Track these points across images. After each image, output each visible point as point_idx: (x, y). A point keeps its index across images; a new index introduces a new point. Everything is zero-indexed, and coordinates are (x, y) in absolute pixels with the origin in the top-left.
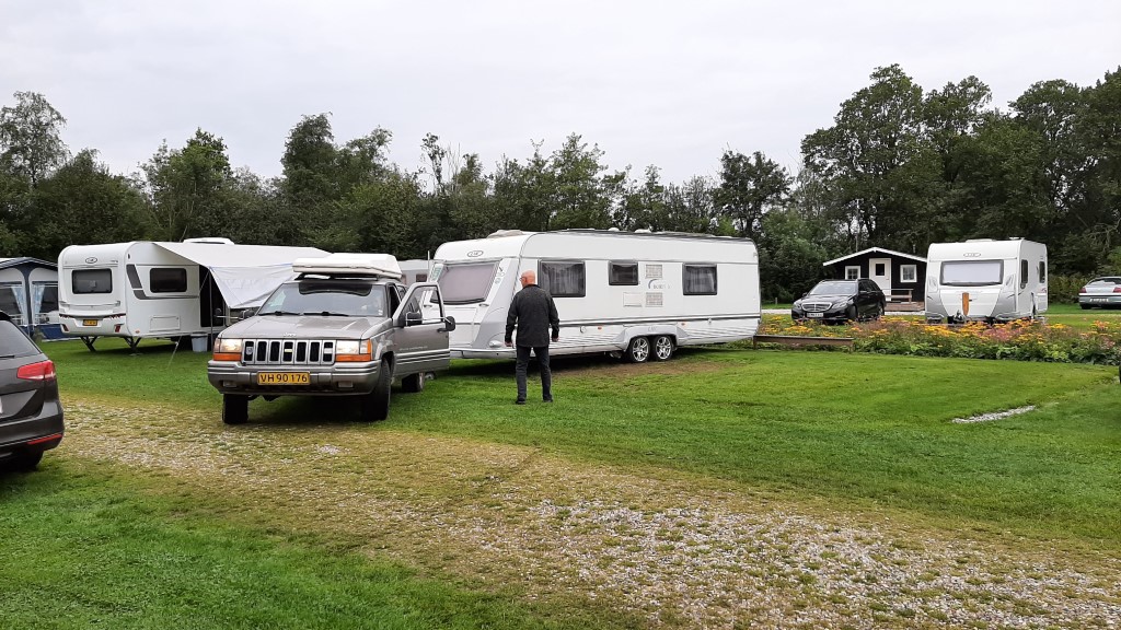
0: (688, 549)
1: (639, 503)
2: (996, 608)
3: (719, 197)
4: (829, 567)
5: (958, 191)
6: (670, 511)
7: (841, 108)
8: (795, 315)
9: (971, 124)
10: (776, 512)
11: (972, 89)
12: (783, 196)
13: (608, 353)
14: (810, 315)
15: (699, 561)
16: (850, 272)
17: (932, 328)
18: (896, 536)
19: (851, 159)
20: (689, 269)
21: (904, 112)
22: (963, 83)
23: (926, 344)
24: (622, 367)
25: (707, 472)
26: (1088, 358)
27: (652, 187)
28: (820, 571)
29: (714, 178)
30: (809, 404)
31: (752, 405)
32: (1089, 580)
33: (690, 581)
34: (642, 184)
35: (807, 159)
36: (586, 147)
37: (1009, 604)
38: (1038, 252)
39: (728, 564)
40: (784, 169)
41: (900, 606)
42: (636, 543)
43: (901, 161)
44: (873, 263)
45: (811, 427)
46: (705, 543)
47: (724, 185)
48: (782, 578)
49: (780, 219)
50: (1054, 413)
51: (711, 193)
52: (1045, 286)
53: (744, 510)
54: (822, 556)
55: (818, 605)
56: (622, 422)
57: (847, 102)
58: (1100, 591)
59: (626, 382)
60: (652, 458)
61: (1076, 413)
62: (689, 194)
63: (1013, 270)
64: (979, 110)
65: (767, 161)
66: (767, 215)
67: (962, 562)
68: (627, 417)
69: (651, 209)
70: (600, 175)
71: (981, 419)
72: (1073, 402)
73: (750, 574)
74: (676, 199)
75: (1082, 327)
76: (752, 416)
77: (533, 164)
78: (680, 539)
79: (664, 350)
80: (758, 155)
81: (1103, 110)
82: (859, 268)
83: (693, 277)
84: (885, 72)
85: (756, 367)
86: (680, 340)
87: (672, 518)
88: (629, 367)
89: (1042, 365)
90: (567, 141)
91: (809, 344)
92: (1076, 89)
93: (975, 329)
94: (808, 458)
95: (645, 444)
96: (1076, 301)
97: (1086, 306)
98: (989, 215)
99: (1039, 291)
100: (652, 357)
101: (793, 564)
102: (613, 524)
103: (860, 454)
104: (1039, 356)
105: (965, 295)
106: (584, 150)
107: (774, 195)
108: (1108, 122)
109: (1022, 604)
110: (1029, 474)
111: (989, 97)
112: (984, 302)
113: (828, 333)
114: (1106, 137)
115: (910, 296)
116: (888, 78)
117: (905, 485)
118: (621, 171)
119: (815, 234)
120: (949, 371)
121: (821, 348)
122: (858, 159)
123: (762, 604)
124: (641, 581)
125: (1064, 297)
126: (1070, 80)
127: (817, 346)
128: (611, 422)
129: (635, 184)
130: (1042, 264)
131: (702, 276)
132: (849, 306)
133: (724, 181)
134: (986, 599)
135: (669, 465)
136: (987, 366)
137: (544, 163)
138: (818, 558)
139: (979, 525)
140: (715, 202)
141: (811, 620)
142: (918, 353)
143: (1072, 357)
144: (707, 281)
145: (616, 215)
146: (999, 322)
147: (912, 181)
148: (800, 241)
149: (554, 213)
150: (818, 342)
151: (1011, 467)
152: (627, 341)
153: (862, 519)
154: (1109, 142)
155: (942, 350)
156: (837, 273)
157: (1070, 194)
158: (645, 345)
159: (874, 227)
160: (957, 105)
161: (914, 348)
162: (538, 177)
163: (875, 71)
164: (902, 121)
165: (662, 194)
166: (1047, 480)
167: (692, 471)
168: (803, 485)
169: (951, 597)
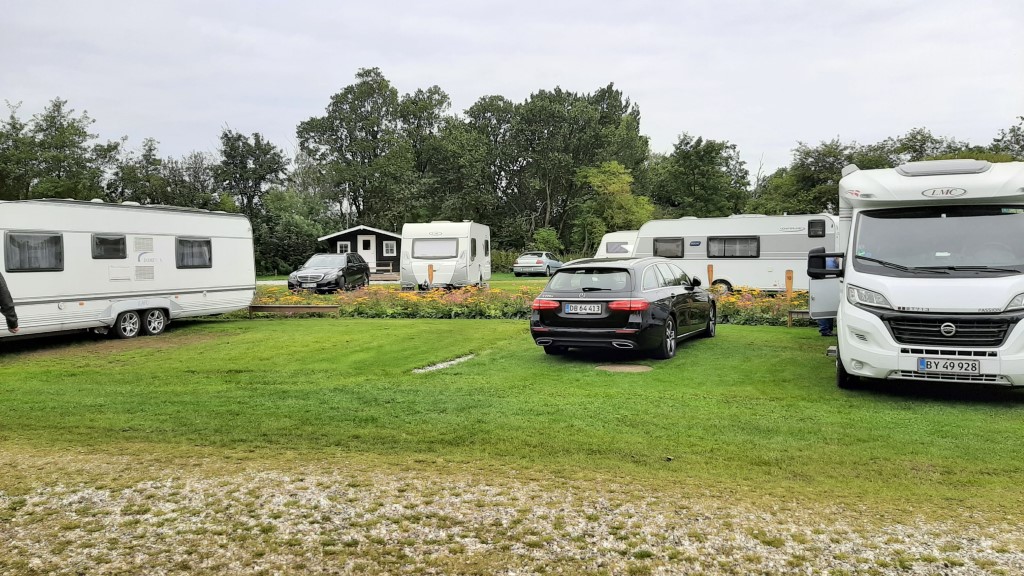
0: (155, 520)
1: (107, 481)
2: (424, 525)
3: (219, 173)
4: (290, 515)
5: (428, 180)
6: (140, 486)
7: (331, 101)
8: (291, 286)
9: (436, 125)
10: (248, 470)
11: (436, 96)
12: (281, 176)
13: (92, 329)
14: (304, 286)
15: (165, 530)
16: (341, 247)
17: (404, 295)
18: (353, 477)
19: (342, 146)
20: (182, 243)
21: (384, 109)
22: (430, 91)
23: (399, 308)
24: (108, 343)
25: (185, 441)
26: (515, 315)
27: (149, 158)
28: (281, 520)
29: (215, 155)
30: (294, 366)
31: (240, 372)
32: (495, 490)
33: (153, 551)
34: (138, 155)
35: (302, 144)
36: (72, 113)
37: (434, 520)
38: (483, 232)
39: (194, 528)
40: (281, 151)
41: (347, 538)
42: (98, 522)
43: (382, 151)
44: (361, 239)
45: (294, 388)
46: (173, 511)
47: (224, 162)
48: (245, 532)
49: (280, 197)
50: (486, 360)
51: (211, 169)
52: (488, 258)
53: (218, 473)
54: (285, 505)
55: (275, 551)
56: (101, 400)
57: (337, 96)
58: (501, 498)
59: (110, 359)
60: (127, 434)
61: (502, 358)
62: (188, 169)
63: (465, 246)
64: (442, 114)
65: (265, 142)
66: (267, 192)
67: (403, 491)
68: (107, 395)
69: (149, 181)
70: (89, 143)
71: (433, 368)
72: (501, 350)
73: (215, 534)
74: (175, 172)
75: (512, 291)
76: (239, 383)
77: (8, 127)
78: (146, 511)
79: (157, 324)
80: (257, 136)
81: (529, 122)
82: (349, 243)
83: (187, 250)
84: (367, 73)
85: (249, 336)
86: (174, 313)
87: (141, 492)
88: (116, 343)
89: (484, 321)
90: (50, 105)
91: (301, 312)
92: (511, 104)
93: (436, 296)
94: (286, 417)
95: (122, 421)
96: (512, 270)
97: (519, 275)
98: (451, 201)
99: (484, 262)
100: (143, 331)
101: (257, 517)
102: (74, 506)
103: (332, 408)
104: (482, 314)
105: (431, 267)
106: (71, 116)
107: (273, 175)
108: (533, 134)
109: (443, 519)
110: (463, 410)
111: (449, 104)
112: (444, 273)
113: (319, 301)
114: (531, 144)
115: (390, 268)
116: (370, 79)
117: (366, 431)
118: (113, 140)
119: (310, 213)
120: (414, 330)
121: (312, 315)
122: (347, 147)
123: (223, 560)
124: (99, 560)
125: (504, 267)
126: (507, 98)
127: (308, 313)
128: (89, 401)
129: (131, 156)
130: (487, 242)
131: (196, 250)
132: (339, 277)
133: (224, 158)
134: (416, 519)
135: (147, 439)
136: (444, 324)
137: (22, 127)
138: (282, 508)
139: (421, 457)
140: (216, 178)
141: (267, 566)
142: (393, 316)
143: (505, 315)
144: (201, 255)
145: (109, 186)
146: (455, 288)
147: (392, 169)
148: (297, 217)
149: (36, 181)
150: (309, 310)
151: (451, 406)
152: (114, 316)
153: (326, 466)
154: (533, 148)
155: (411, 313)
156: (330, 247)
157: (507, 187)
158: (135, 319)
159: (361, 207)
160: (425, 109)
161: (390, 311)
162: (15, 141)
163: (361, 71)
164: (383, 117)
165: (160, 167)
166: (475, 414)
167: (169, 443)
168: (278, 443)
169: (389, 522)
